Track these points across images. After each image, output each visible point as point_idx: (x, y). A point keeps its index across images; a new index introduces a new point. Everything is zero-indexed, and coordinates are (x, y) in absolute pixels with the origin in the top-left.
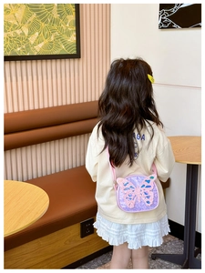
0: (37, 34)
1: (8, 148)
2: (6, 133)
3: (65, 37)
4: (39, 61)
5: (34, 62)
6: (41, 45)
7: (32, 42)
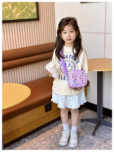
0: (16, 8)
1: (4, 69)
2: (3, 61)
3: (30, 9)
4: (18, 23)
5: (15, 23)
6: (18, 14)
7: (14, 13)
